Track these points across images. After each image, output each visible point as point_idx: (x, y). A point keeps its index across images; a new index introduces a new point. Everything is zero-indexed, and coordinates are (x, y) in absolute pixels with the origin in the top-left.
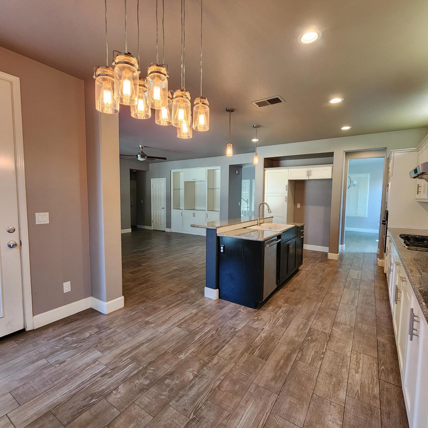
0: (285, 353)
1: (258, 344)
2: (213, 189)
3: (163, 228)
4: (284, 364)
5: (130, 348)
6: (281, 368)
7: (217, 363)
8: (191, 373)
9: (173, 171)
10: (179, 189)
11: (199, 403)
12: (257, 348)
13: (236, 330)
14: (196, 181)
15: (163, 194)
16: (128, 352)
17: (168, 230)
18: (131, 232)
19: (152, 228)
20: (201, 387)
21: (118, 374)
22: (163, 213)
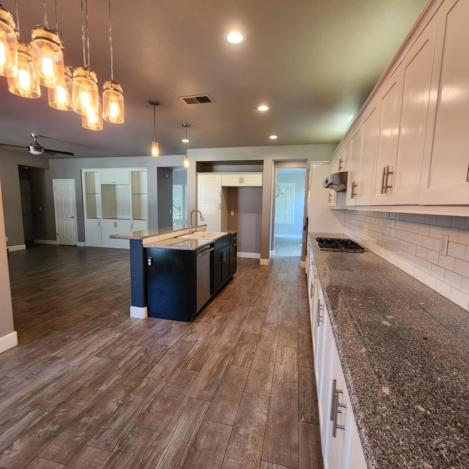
0: (218, 360)
1: (191, 357)
2: (139, 194)
3: (75, 241)
4: (216, 371)
5: (29, 393)
6: (214, 375)
7: (146, 386)
8: (114, 403)
9: (84, 171)
10: (95, 194)
11: (125, 433)
12: (190, 361)
13: (168, 348)
14: (117, 185)
15: (72, 198)
16: (26, 399)
17: (81, 244)
18: (25, 249)
19: (58, 242)
20: (127, 415)
21: (11, 429)
22: (73, 223)
